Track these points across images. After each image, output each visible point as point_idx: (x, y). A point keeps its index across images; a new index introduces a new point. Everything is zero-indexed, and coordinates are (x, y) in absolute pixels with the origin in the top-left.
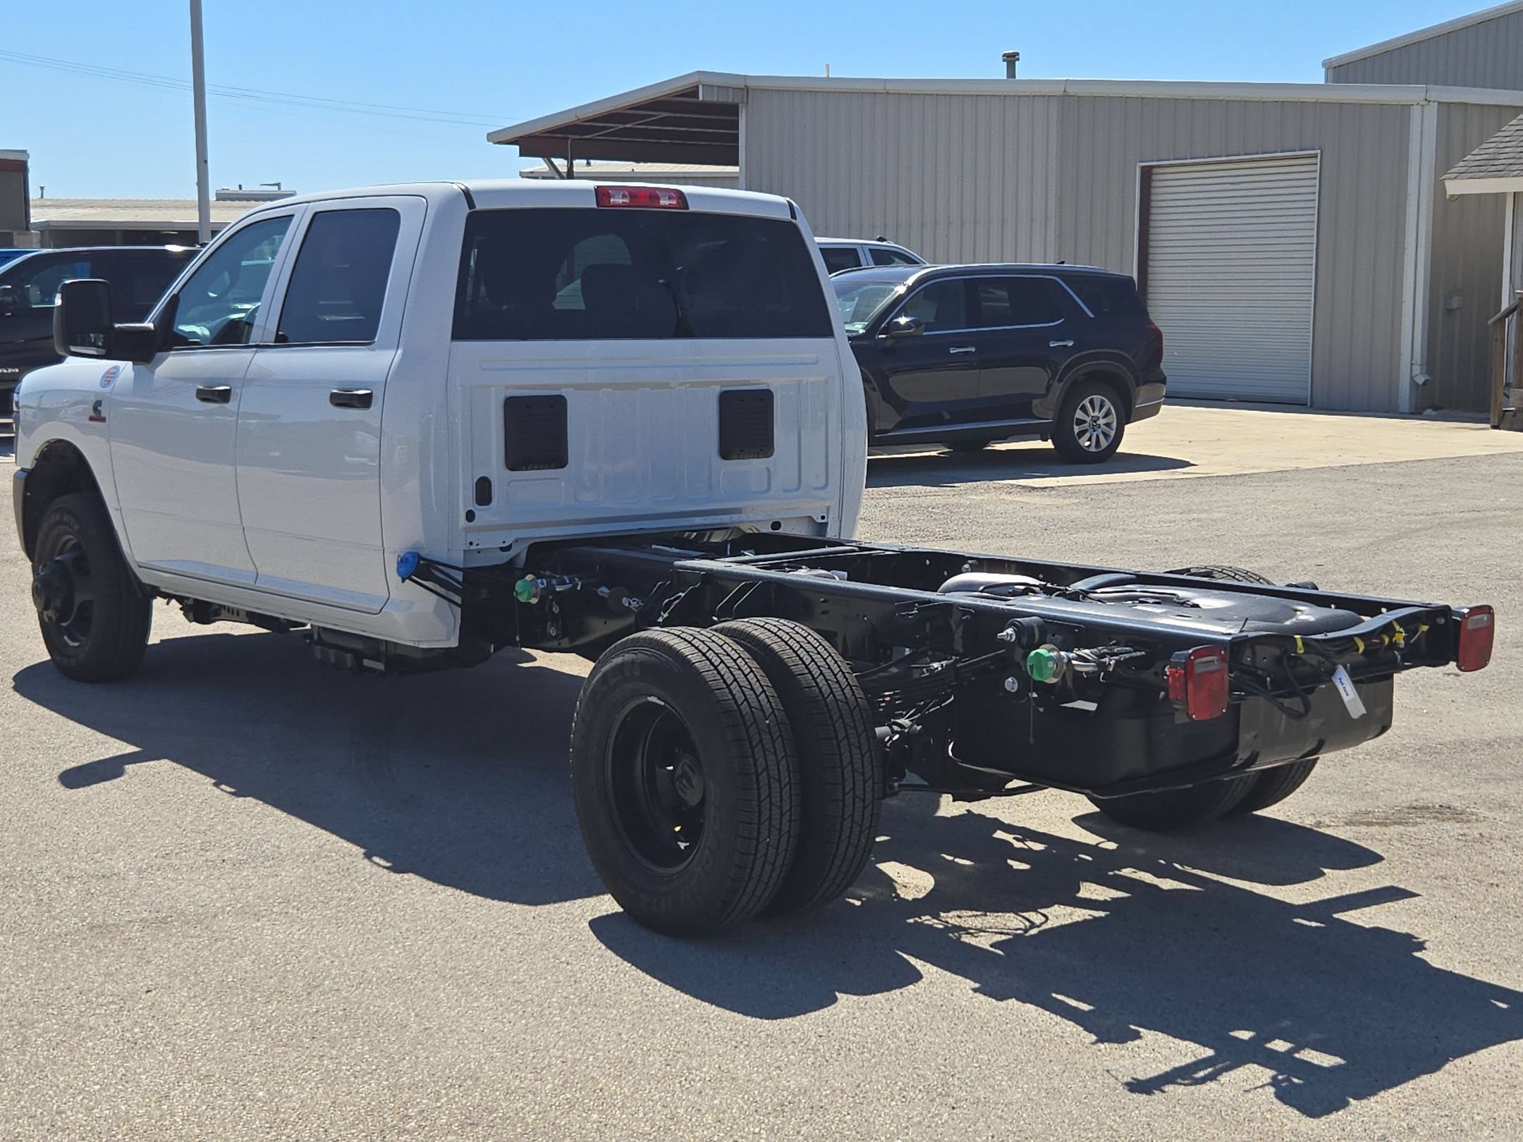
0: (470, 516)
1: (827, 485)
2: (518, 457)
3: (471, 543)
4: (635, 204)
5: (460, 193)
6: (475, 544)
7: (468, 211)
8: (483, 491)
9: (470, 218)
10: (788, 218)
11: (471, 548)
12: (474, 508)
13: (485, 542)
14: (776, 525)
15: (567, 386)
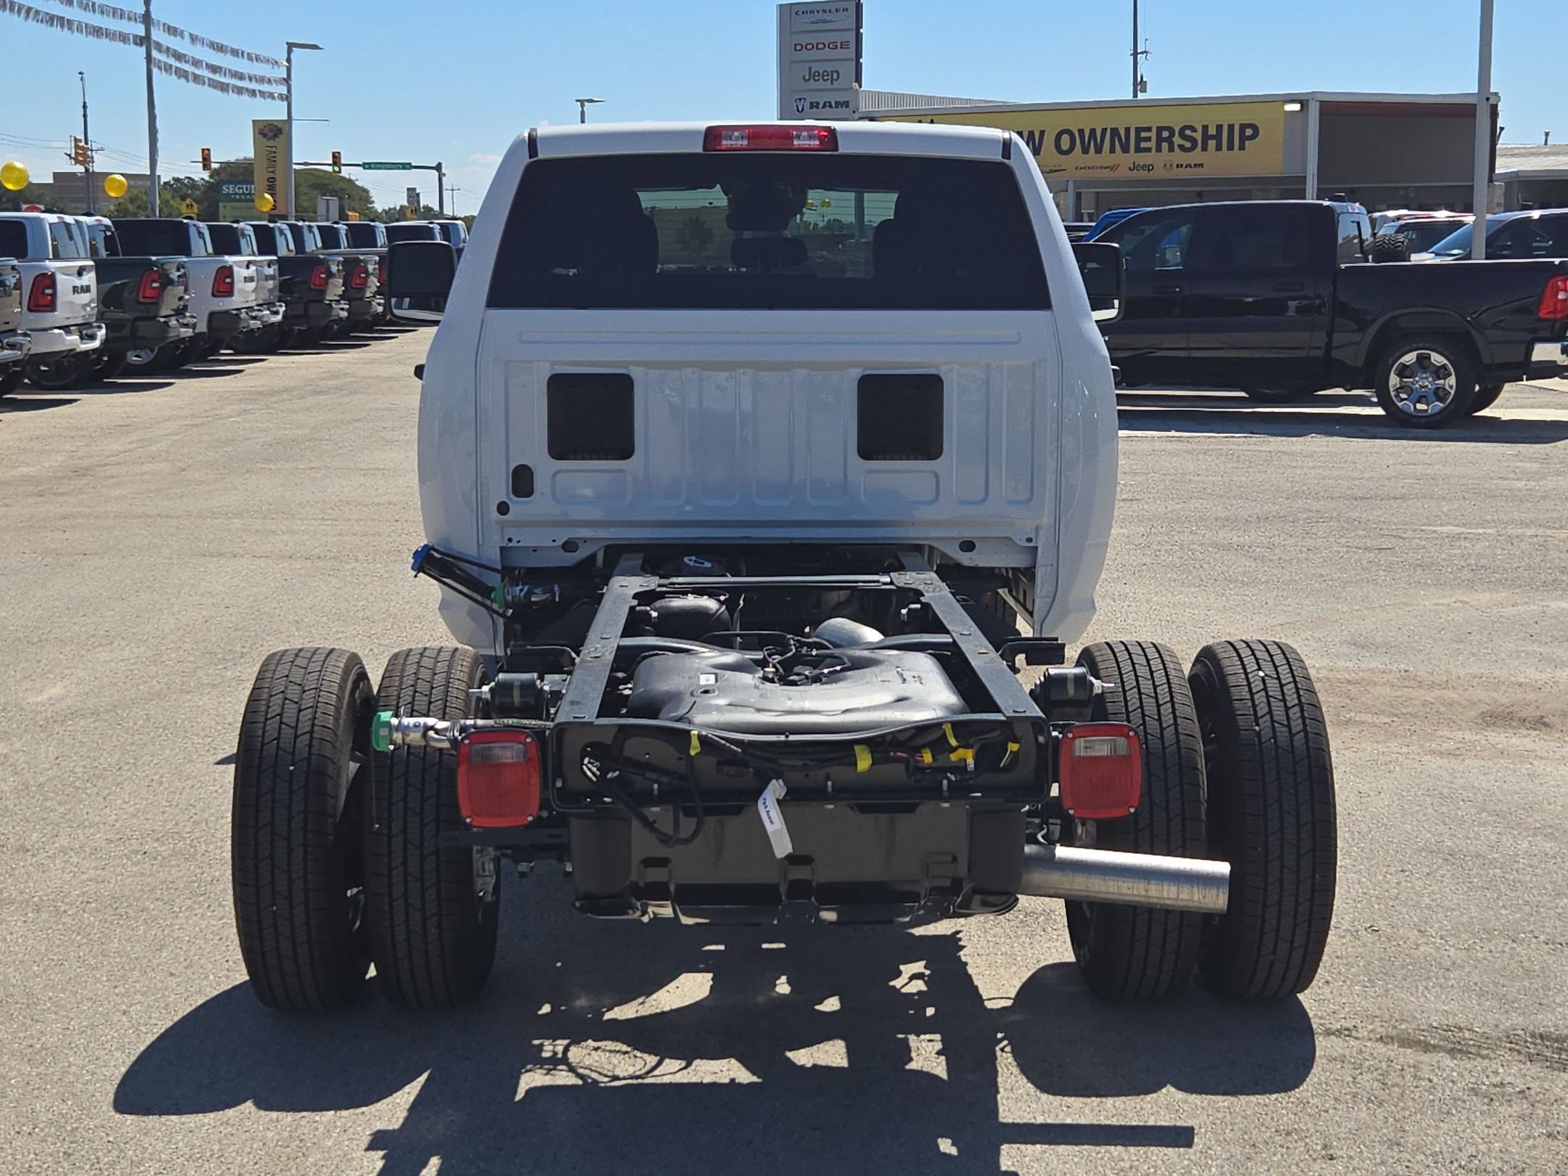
0: (503, 508)
1: (1030, 500)
2: (562, 446)
3: (510, 540)
4: (759, 147)
5: (524, 140)
6: (515, 540)
7: (527, 160)
8: (522, 481)
9: (529, 170)
10: (999, 158)
11: (510, 545)
12: (510, 499)
13: (527, 538)
14: (968, 546)
15: (637, 364)
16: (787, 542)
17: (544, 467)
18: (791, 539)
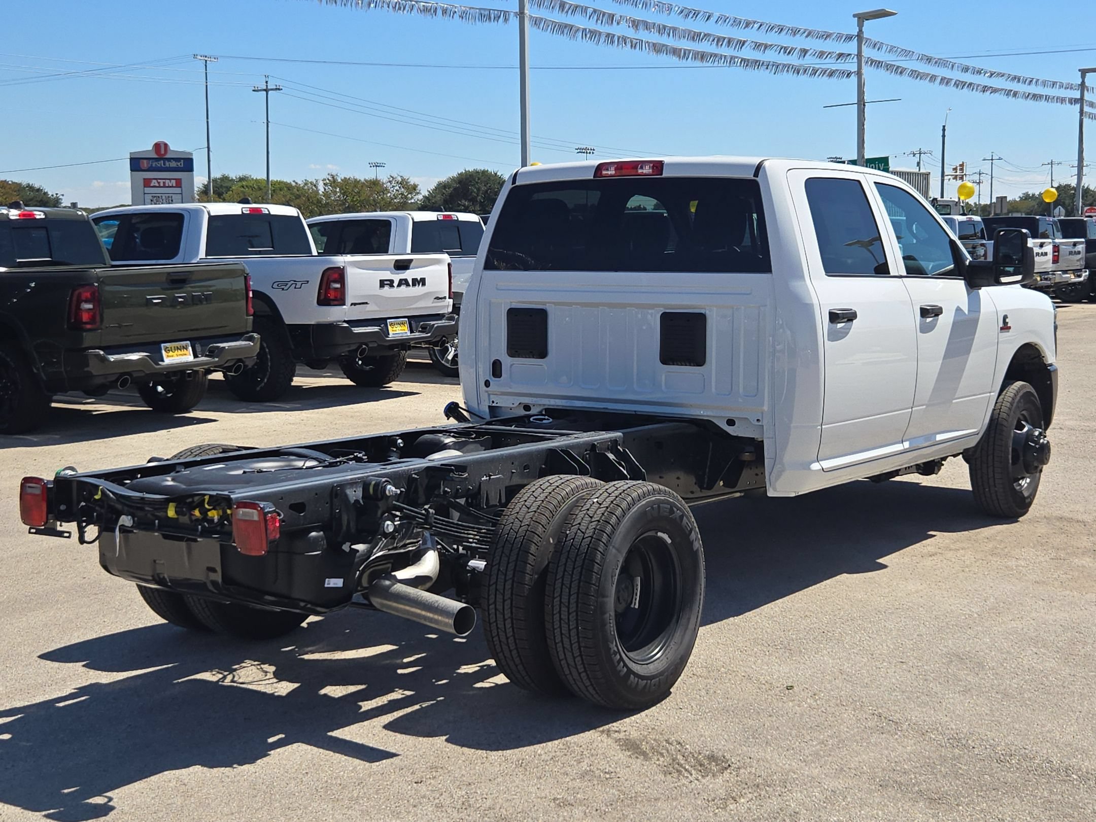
0: (487, 384)
1: (757, 394)
2: (514, 349)
3: (493, 402)
6: (495, 402)
7: (511, 186)
8: (497, 369)
11: (493, 405)
12: (491, 379)
13: (500, 402)
14: (731, 422)
15: (549, 303)
16: (634, 413)
17: (507, 362)
18: (635, 411)
